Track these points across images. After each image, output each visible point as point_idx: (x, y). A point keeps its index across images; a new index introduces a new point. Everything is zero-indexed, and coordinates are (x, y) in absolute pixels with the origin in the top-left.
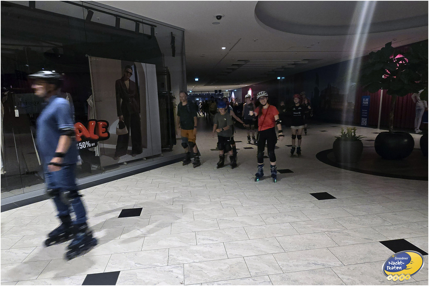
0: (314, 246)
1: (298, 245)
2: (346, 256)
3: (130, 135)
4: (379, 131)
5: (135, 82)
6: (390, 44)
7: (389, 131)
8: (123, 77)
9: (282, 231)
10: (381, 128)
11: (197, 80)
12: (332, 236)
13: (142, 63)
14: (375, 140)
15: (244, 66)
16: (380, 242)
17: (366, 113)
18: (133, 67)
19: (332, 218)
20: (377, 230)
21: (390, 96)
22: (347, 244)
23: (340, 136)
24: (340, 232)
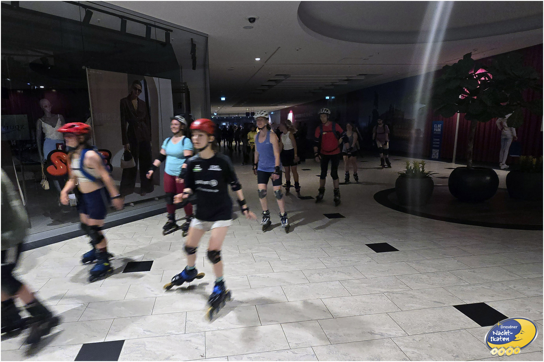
0: (370, 310)
1: (350, 309)
2: (410, 324)
3: (138, 168)
4: (454, 166)
5: (145, 101)
6: (470, 55)
7: (466, 166)
8: (130, 95)
9: (330, 291)
10: (457, 162)
11: (223, 99)
12: (393, 298)
13: (153, 77)
14: (449, 177)
15: (283, 82)
16: (454, 306)
17: (438, 143)
18: (142, 82)
19: (393, 275)
20: (450, 291)
21: (469, 122)
22: (413, 308)
23: (405, 172)
24: (403, 293)
